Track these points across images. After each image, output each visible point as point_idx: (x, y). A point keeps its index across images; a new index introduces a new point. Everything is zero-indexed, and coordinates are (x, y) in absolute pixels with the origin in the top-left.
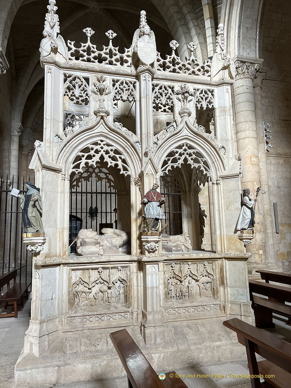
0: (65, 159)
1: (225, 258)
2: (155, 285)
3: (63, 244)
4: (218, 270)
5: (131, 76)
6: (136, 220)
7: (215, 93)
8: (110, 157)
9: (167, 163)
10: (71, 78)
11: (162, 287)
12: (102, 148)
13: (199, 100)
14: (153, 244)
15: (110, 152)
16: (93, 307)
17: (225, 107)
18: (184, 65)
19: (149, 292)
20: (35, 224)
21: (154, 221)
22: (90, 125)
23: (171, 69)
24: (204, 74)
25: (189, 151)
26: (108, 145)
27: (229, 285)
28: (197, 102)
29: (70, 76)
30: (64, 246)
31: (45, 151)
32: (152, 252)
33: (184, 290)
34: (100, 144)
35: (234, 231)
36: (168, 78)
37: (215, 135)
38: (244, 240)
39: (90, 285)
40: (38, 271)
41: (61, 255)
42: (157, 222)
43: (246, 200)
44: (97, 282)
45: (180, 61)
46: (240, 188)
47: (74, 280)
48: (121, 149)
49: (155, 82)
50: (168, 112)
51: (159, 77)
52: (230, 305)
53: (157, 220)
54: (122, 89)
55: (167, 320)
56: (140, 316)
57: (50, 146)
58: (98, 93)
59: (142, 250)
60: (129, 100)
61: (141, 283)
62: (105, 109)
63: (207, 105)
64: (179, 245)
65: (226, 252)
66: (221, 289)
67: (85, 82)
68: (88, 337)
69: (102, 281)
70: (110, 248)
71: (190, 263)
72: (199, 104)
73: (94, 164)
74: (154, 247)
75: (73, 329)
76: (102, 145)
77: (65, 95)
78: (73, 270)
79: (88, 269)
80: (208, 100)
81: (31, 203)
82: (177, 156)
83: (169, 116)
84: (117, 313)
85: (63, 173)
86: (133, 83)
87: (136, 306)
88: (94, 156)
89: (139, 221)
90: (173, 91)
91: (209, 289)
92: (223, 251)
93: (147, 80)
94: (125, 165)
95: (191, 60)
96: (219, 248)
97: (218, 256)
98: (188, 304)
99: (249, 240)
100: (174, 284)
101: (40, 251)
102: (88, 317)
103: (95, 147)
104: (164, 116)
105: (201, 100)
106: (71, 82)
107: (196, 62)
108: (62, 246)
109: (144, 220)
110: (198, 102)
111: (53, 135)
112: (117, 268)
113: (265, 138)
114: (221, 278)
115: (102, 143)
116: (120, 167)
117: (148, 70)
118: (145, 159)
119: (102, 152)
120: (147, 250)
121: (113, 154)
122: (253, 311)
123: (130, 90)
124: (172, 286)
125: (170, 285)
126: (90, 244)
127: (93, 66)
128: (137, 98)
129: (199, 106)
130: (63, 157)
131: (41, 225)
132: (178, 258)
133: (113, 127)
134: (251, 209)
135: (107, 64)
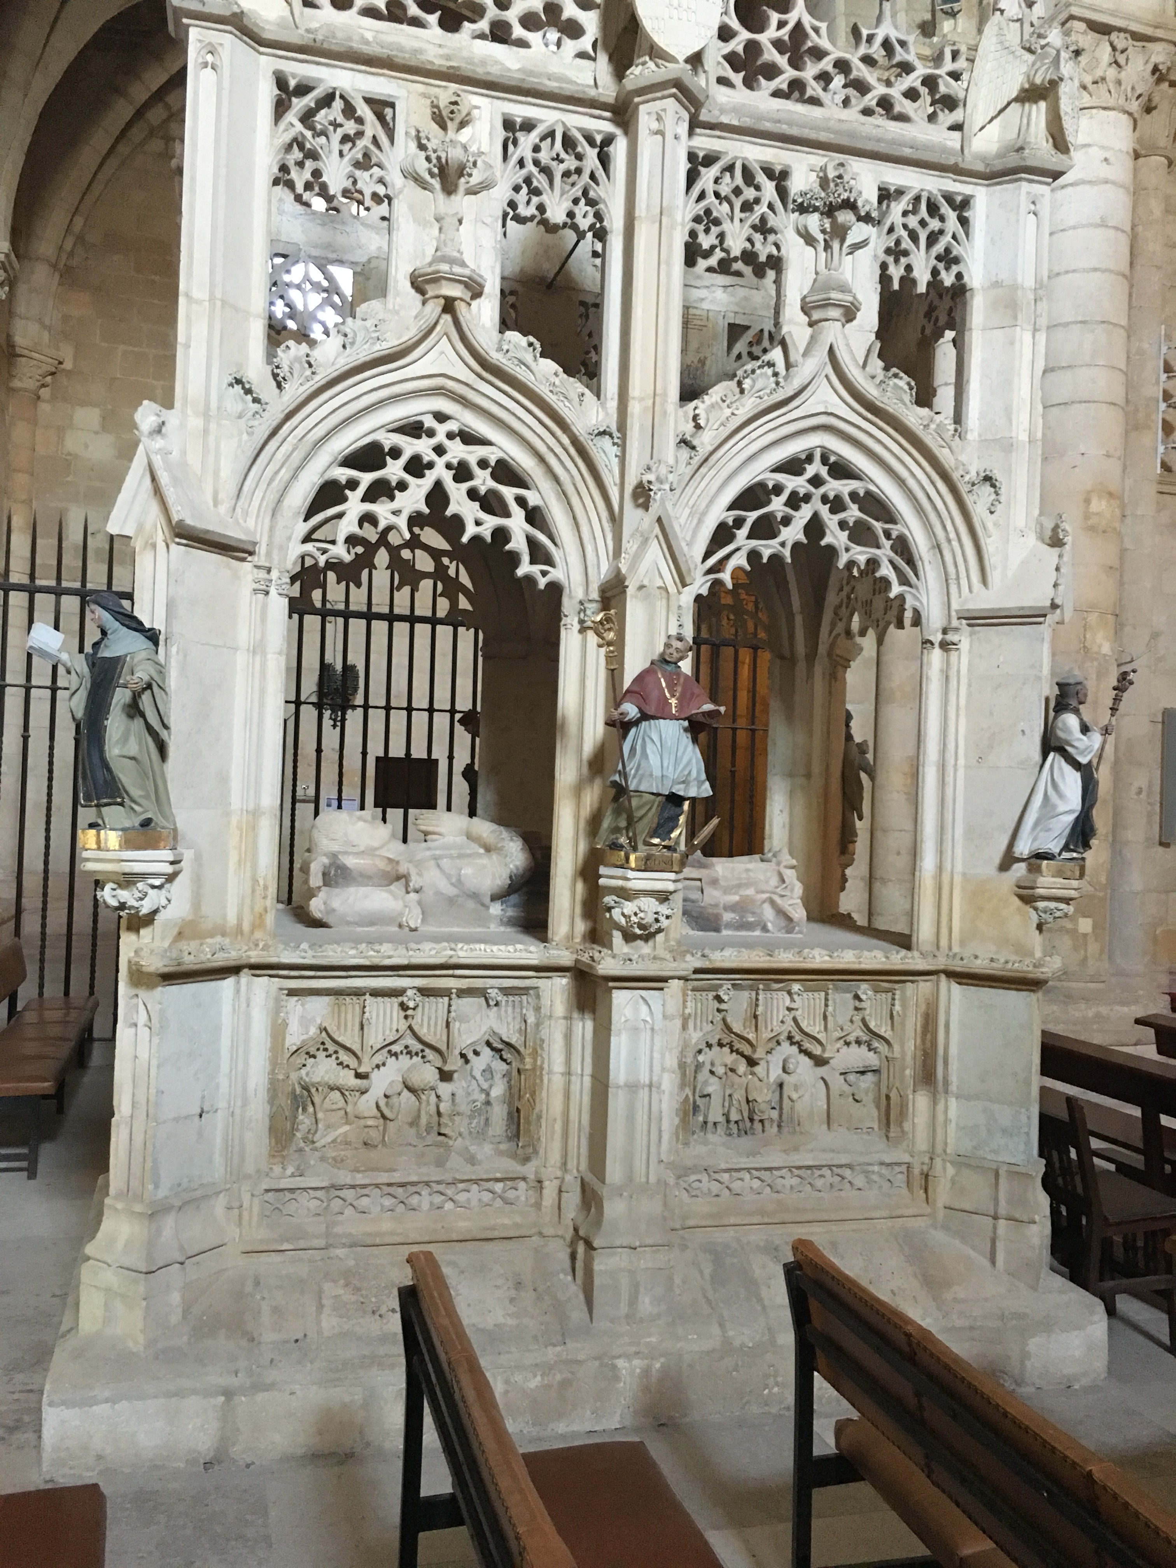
0: (272, 496)
1: (951, 975)
2: (644, 1078)
3: (255, 881)
4: (912, 1024)
5: (593, 104)
6: (578, 790)
7: (978, 214)
8: (473, 494)
9: (731, 538)
10: (309, 101)
11: (669, 1082)
12: (440, 450)
13: (898, 242)
14: (649, 905)
15: (477, 470)
16: (373, 1154)
17: (1014, 287)
18: (842, 66)
19: (617, 1104)
20: (135, 792)
21: (663, 808)
22: (391, 342)
23: (781, 82)
24: (932, 118)
25: (835, 487)
26: (468, 438)
27: (953, 1088)
28: (888, 251)
29: (303, 90)
30: (259, 891)
31: (184, 453)
32: (640, 937)
33: (764, 1096)
34: (431, 433)
35: (997, 860)
36: (768, 126)
37: (958, 418)
38: (1041, 905)
39: (365, 1059)
40: (143, 994)
41: (246, 927)
42: (671, 810)
43: (1067, 730)
44: (396, 1048)
45: (824, 43)
46: (1046, 670)
47: (294, 1037)
48: (524, 461)
49: (704, 142)
50: (738, 274)
51: (725, 120)
52: (951, 1171)
53: (675, 800)
54: (546, 171)
55: (684, 1218)
56: (573, 1198)
57: (206, 431)
58: (436, 183)
59: (595, 922)
60: (575, 227)
61: (582, 1064)
62: (463, 264)
63: (935, 272)
64: (753, 901)
65: (956, 949)
66: (921, 1102)
67: (372, 126)
68: (348, 1276)
69: (416, 1046)
70: (451, 901)
71: (796, 987)
72: (897, 261)
73: (402, 522)
74: (649, 918)
75: (287, 1240)
76: (440, 437)
77: (276, 182)
78: (292, 993)
79: (358, 993)
80: (939, 248)
81: (120, 697)
82: (777, 505)
83: (742, 292)
84: (476, 1182)
85: (260, 558)
86: (599, 139)
87: (555, 1157)
88: (402, 486)
89: (591, 797)
90: (782, 192)
91: (868, 1099)
92: (944, 943)
93: (669, 136)
94: (542, 538)
95: (878, 40)
96: (925, 932)
97: (920, 964)
98: (774, 1158)
99: (1062, 906)
100: (720, 1070)
101: (155, 912)
102: (348, 1194)
103: (411, 446)
104: (720, 294)
105: (907, 244)
106: (307, 118)
107: (900, 55)
108: (249, 891)
109: (616, 799)
110: (896, 252)
111: (220, 378)
112: (482, 993)
113: (1163, 406)
114: (925, 1054)
115: (442, 430)
116: (518, 543)
117: (678, 84)
118: (632, 516)
119: (440, 472)
120: (618, 927)
121: (491, 484)
122: (1043, 1200)
123: (586, 176)
124: (713, 1080)
125: (704, 1074)
126: (365, 878)
127: (416, 44)
128: (615, 222)
129: (896, 272)
130: (263, 485)
131: (160, 797)
132: (746, 965)
133: (496, 357)
134: (1087, 773)
135: (482, 36)
